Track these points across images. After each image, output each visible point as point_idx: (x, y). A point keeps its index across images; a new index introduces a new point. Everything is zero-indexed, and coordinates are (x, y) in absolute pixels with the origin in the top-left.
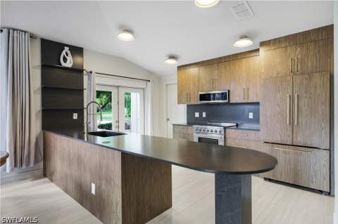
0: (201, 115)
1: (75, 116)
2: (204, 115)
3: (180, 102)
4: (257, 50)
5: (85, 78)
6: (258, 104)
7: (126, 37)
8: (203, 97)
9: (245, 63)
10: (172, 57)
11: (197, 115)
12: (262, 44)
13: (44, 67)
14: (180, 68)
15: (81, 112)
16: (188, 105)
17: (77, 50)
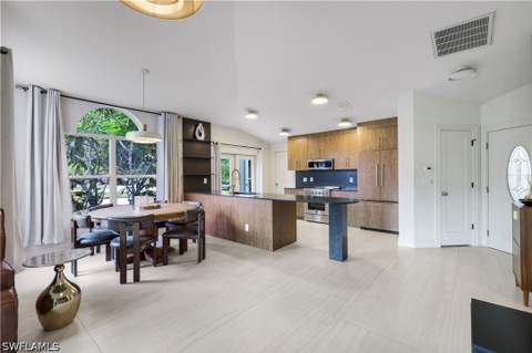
0: (309, 180)
1: (205, 181)
2: (312, 179)
3: (290, 168)
4: (355, 128)
5: (212, 148)
6: (356, 170)
7: (252, 116)
8: (311, 165)
9: (346, 138)
10: (285, 130)
11: (305, 180)
12: (359, 124)
13: (185, 140)
14: (290, 138)
15: (209, 177)
16: (297, 172)
17: (207, 125)
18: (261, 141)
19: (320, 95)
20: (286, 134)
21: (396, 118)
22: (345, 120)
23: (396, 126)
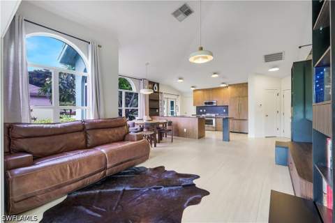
0: (203, 111)
1: (157, 111)
2: (205, 110)
3: (194, 105)
4: (227, 87)
5: (160, 95)
6: (227, 106)
7: (181, 81)
8: (206, 103)
9: (223, 91)
10: (193, 87)
11: (201, 111)
12: (229, 85)
14: (194, 91)
15: (158, 109)
16: (197, 107)
17: (158, 84)
18: (179, 91)
19: (215, 73)
20: (193, 89)
21: (247, 83)
22: (223, 83)
23: (247, 87)
